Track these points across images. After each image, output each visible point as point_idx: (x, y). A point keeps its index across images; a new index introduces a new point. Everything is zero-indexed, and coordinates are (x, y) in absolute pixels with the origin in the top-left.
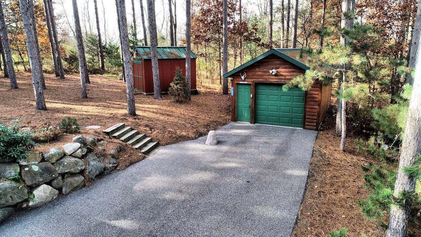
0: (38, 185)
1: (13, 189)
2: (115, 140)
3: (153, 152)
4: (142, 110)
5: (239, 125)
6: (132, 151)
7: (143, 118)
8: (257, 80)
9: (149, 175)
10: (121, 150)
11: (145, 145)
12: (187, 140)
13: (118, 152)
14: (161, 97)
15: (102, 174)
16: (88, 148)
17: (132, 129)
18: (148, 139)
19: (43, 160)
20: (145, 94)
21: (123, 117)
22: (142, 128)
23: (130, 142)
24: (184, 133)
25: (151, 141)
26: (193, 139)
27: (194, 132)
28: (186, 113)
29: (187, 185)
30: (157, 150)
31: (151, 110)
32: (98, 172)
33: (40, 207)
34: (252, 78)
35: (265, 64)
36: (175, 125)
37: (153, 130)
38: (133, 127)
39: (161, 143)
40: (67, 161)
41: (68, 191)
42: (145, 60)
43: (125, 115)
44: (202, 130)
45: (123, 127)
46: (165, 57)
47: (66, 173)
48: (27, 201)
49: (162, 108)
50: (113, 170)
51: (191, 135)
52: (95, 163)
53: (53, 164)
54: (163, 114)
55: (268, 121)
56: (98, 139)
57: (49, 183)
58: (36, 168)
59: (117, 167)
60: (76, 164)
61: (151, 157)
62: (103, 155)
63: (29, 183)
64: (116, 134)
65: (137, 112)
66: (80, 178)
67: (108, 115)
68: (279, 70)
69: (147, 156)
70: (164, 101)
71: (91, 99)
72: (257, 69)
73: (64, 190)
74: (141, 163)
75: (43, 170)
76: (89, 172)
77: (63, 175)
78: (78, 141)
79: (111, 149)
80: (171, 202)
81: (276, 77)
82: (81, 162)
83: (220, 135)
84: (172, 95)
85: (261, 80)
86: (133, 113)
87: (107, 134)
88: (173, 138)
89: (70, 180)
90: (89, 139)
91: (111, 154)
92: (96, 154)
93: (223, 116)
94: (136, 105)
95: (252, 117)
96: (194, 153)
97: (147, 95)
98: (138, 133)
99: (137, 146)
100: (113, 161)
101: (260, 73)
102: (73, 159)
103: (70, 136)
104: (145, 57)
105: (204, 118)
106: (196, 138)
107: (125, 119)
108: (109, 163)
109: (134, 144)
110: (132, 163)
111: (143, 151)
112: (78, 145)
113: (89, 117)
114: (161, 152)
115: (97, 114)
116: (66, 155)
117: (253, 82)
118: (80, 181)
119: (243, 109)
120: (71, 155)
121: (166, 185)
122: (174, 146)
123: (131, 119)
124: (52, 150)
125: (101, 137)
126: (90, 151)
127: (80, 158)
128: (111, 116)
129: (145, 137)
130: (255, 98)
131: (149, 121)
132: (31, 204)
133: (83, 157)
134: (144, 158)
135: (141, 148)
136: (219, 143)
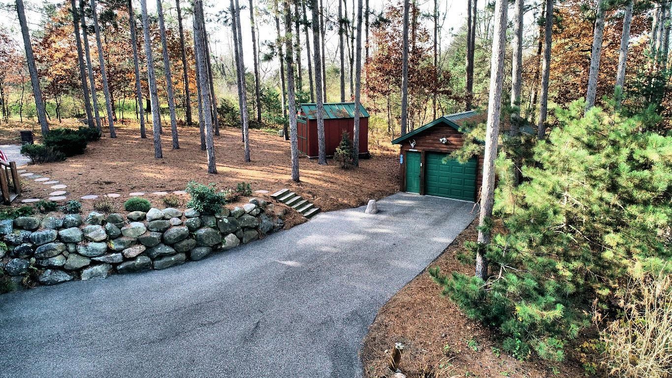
0: (227, 234)
1: (213, 233)
2: (281, 204)
3: (315, 217)
4: (306, 176)
5: (407, 195)
6: (296, 215)
7: (307, 184)
8: (427, 148)
9: (310, 234)
10: (287, 213)
11: (308, 210)
12: (348, 208)
13: (284, 214)
14: (326, 162)
15: (272, 231)
16: (260, 209)
17: (296, 195)
18: (311, 205)
19: (230, 215)
20: (309, 157)
21: (287, 183)
22: (305, 195)
23: (295, 206)
24: (346, 202)
25: (313, 207)
26: (354, 208)
27: (356, 201)
28: (351, 181)
29: (342, 243)
30: (318, 215)
31: (315, 176)
32: (268, 229)
33: (229, 250)
34: (421, 146)
35: (436, 132)
36: (337, 193)
37: (315, 197)
38: (297, 194)
39: (323, 209)
40: (246, 217)
41: (247, 241)
42: (311, 120)
43: (289, 181)
44: (364, 198)
45: (288, 192)
46: (332, 117)
47: (246, 227)
48: (221, 244)
49: (326, 175)
50: (280, 229)
51: (352, 203)
52: (266, 221)
53: (237, 219)
54: (326, 181)
55: (438, 193)
56: (267, 202)
57: (234, 233)
58: (226, 221)
59: (283, 227)
60: (253, 220)
61: (313, 220)
62: (272, 216)
63: (222, 231)
64: (282, 199)
65: (301, 179)
66: (255, 233)
67: (273, 181)
68: (451, 138)
69: (309, 220)
70: (329, 167)
71: (254, 163)
72: (427, 136)
73: (244, 240)
74: (304, 225)
75: (231, 223)
76: (262, 229)
77: (243, 228)
78: (253, 202)
79: (279, 212)
80: (327, 253)
81: (447, 146)
82: (256, 220)
83: (382, 205)
84: (338, 161)
85: (431, 148)
86: (297, 180)
87: (275, 198)
88: (334, 205)
89: (248, 232)
90: (261, 201)
91: (278, 216)
92: (267, 214)
93: (391, 185)
94: (300, 170)
95: (421, 188)
96: (352, 219)
97: (311, 158)
98: (301, 199)
99: (300, 210)
100: (280, 221)
101: (430, 141)
102: (250, 217)
103: (245, 198)
104: (311, 117)
105: (369, 186)
106: (357, 207)
107: (289, 185)
108: (277, 223)
109: (297, 208)
110: (295, 225)
111: (305, 215)
112: (254, 206)
113: (256, 182)
114: (322, 217)
115: (263, 179)
116: (245, 213)
117: (424, 150)
118: (256, 234)
119: (413, 179)
120: (249, 213)
121: (323, 242)
122: (335, 212)
123: (294, 186)
124: (236, 208)
125: (270, 201)
126: (262, 211)
127: (256, 217)
128: (276, 181)
129: (308, 203)
130: (425, 168)
131: (311, 187)
132: (223, 246)
133: (257, 216)
134: (306, 221)
135: (303, 212)
136: (379, 212)
